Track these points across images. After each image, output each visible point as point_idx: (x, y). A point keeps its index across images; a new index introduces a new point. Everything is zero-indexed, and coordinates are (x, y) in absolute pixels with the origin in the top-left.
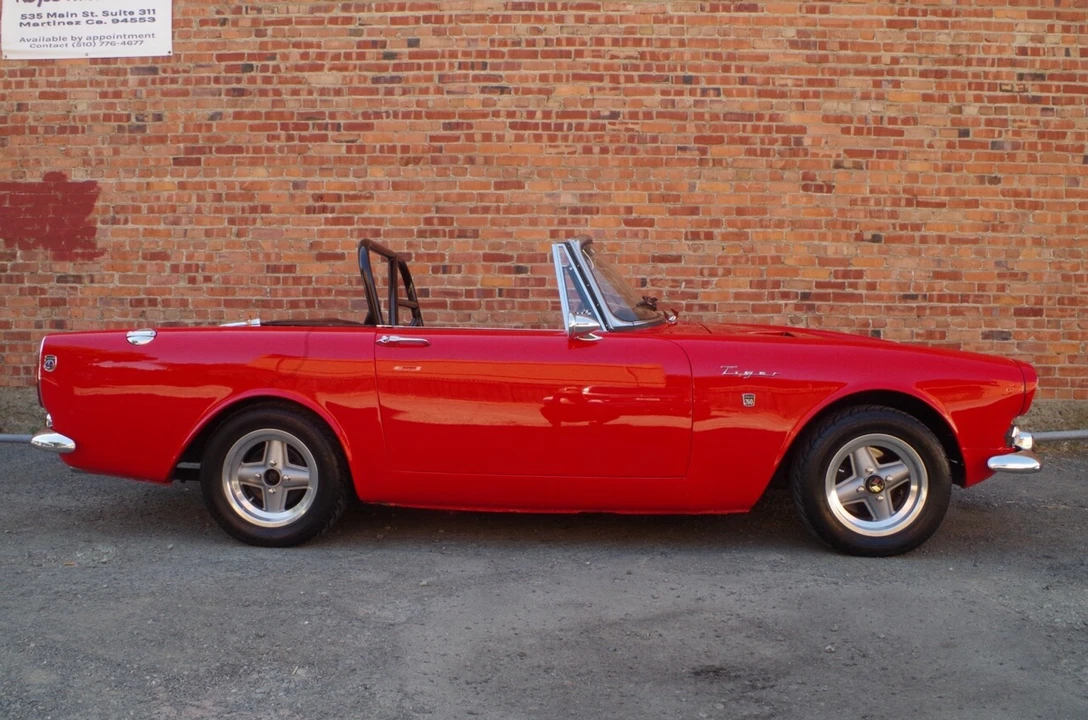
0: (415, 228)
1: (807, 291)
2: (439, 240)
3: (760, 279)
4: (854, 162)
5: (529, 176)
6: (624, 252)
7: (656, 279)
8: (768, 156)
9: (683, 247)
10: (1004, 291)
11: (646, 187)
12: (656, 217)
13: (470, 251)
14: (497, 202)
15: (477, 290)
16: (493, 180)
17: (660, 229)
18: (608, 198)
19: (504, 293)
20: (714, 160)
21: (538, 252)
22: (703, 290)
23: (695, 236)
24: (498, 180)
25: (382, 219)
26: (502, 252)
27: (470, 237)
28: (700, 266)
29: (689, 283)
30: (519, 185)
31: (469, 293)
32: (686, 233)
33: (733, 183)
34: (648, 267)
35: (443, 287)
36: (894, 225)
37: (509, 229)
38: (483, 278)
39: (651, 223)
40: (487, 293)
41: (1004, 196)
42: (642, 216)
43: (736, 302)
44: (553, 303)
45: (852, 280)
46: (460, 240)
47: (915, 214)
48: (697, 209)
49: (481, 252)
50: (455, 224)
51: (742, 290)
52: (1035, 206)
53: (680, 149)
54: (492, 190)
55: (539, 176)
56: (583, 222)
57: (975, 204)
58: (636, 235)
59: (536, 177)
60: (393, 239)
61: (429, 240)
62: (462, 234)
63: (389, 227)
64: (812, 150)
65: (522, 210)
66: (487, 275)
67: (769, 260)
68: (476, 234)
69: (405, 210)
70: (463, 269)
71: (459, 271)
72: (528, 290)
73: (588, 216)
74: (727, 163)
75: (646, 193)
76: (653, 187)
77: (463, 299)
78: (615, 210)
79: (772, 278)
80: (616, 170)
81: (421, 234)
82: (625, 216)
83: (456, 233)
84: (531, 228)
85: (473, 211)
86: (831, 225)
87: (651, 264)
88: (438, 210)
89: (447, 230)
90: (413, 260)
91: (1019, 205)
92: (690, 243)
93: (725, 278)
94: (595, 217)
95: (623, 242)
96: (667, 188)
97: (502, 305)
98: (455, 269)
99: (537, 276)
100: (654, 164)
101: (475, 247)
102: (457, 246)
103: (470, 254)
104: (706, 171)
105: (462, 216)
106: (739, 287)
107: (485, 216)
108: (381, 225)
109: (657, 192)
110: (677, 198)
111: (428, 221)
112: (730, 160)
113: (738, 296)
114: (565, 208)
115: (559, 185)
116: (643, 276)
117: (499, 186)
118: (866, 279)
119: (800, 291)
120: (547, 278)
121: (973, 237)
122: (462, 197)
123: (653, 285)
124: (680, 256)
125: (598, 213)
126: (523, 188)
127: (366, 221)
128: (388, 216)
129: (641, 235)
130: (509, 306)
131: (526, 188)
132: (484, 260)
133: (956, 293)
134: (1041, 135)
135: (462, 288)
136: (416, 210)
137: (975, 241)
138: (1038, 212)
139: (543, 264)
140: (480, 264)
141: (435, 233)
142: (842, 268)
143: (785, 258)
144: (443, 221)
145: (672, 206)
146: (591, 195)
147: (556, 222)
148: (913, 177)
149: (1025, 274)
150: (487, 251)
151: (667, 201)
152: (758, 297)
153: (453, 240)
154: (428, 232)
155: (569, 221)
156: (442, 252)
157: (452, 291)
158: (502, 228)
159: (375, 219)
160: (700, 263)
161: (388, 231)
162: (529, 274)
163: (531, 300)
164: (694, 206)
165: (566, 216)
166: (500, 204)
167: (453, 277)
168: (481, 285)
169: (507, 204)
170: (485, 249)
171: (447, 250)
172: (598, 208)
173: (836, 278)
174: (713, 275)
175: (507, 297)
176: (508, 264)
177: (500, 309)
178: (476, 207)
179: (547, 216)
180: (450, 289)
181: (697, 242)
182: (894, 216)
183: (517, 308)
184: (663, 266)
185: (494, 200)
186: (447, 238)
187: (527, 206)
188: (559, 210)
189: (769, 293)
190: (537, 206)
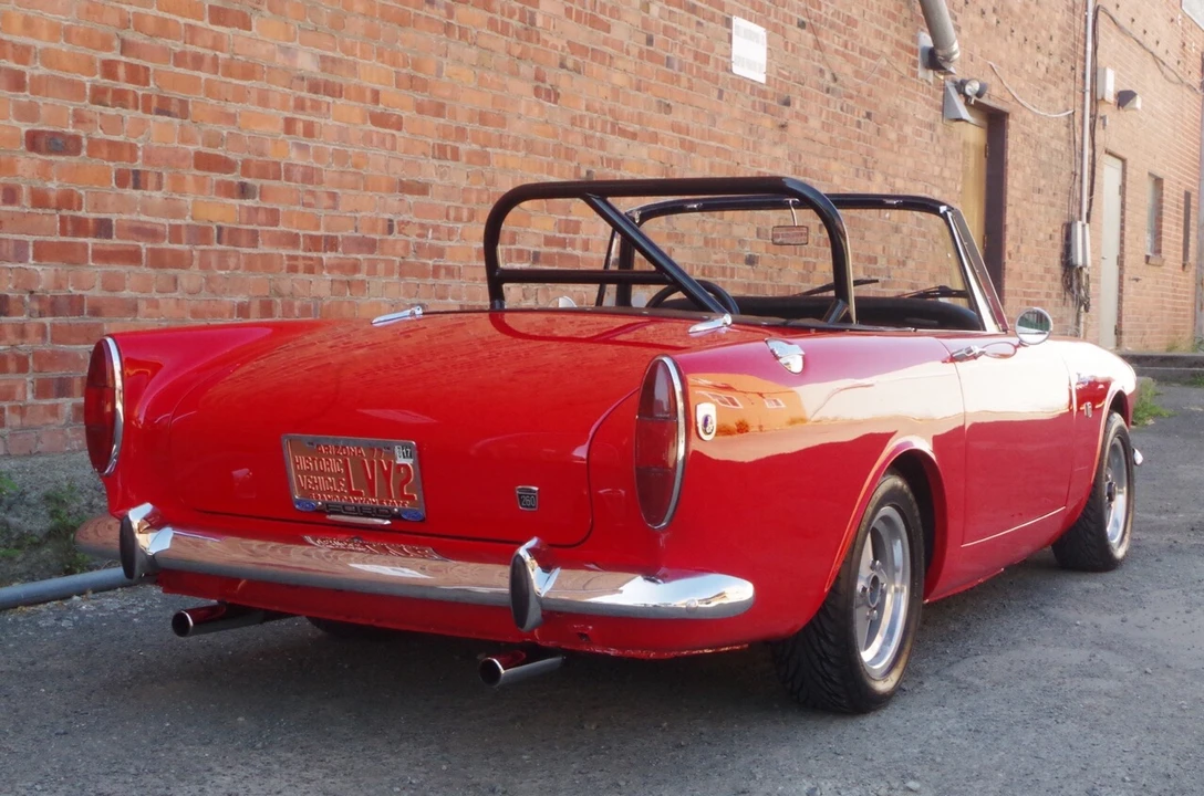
0: (87, 80)
1: (537, 249)
2: (128, 114)
4: (576, 63)
5: (257, 6)
6: (371, 171)
7: (403, 222)
8: (507, 34)
9: (429, 171)
11: (393, 59)
12: (405, 114)
13: (176, 144)
14: (214, 48)
15: (188, 225)
17: (407, 136)
18: (353, 69)
19: (225, 233)
20: (460, 28)
21: (271, 157)
22: (448, 243)
23: (441, 152)
25: (27, 49)
26: (219, 151)
27: (176, 116)
28: (447, 204)
29: (436, 229)
30: (244, 21)
31: (175, 236)
32: (433, 145)
33: (477, 71)
34: (393, 200)
35: (134, 217)
36: (602, 158)
37: (232, 107)
38: (194, 202)
39: (399, 125)
40: (201, 234)
41: (673, 131)
42: (390, 111)
44: (289, 258)
45: (571, 235)
46: (159, 118)
47: (617, 145)
48: (442, 106)
49: (192, 148)
50: (152, 85)
52: (692, 147)
54: (206, 22)
55: (269, 8)
57: (654, 138)
58: (383, 142)
59: (266, 9)
60: (50, 100)
61: (111, 111)
62: (164, 109)
63: (40, 70)
64: (544, 36)
65: (249, 72)
66: (201, 198)
68: (183, 112)
69: (68, 34)
70: (165, 181)
71: (159, 187)
72: (256, 232)
73: (329, 99)
74: (472, 37)
75: (393, 69)
76: (401, 60)
77: (166, 245)
78: (359, 94)
79: (509, 228)
80: (361, 21)
81: (98, 96)
82: (371, 107)
83: (154, 104)
84: (260, 109)
85: (180, 59)
86: (556, 151)
87: (399, 195)
88: (126, 47)
89: (140, 93)
90: (84, 153)
91: (683, 143)
92: (436, 162)
93: (469, 225)
94: (338, 102)
95: (370, 153)
96: (414, 65)
97: (222, 259)
98: (152, 180)
99: (267, 205)
100: (402, 20)
101: (183, 140)
102: (157, 132)
103: (176, 150)
104: (453, 46)
105: (163, 67)
107: (196, 73)
108: (25, 63)
109: (405, 71)
110: (424, 85)
111: (109, 69)
112: (474, 32)
114: (303, 79)
115: (295, 32)
116: (391, 216)
117: (216, 15)
118: (582, 236)
119: (532, 249)
120: (281, 209)
122: (162, 27)
123: (400, 232)
124: (428, 184)
125: (341, 95)
126: (250, 30)
128: (39, 44)
129: (388, 142)
130: (232, 262)
131: (254, 30)
132: (197, 167)
134: (697, 56)
135: (163, 221)
136: (88, 40)
138: (693, 155)
139: (276, 183)
140: (191, 174)
141: (120, 98)
142: (564, 217)
144: (137, 75)
145: (420, 98)
146: (333, 61)
147: (291, 103)
148: (616, 91)
149: (683, 235)
150: (200, 148)
151: (415, 88)
153: (149, 116)
154: (110, 95)
155: (308, 104)
156: (133, 141)
157: (148, 226)
158: (222, 103)
159: (14, 45)
160: (447, 198)
161: (40, 76)
162: (257, 199)
163: (261, 252)
164: (441, 101)
165: (304, 93)
166: (218, 53)
167: (150, 197)
168: (193, 218)
169: (227, 56)
170: (197, 144)
171: (141, 138)
172: (341, 86)
173: (560, 232)
174: (458, 219)
175: (230, 243)
176: (229, 177)
177: (220, 268)
178: (183, 54)
179: (281, 89)
180: (145, 222)
181: (444, 163)
182: (602, 145)
183: (242, 265)
184: (410, 199)
185: (210, 43)
186: (140, 111)
187: (254, 65)
188: (295, 80)
189: (506, 250)
190: (268, 67)
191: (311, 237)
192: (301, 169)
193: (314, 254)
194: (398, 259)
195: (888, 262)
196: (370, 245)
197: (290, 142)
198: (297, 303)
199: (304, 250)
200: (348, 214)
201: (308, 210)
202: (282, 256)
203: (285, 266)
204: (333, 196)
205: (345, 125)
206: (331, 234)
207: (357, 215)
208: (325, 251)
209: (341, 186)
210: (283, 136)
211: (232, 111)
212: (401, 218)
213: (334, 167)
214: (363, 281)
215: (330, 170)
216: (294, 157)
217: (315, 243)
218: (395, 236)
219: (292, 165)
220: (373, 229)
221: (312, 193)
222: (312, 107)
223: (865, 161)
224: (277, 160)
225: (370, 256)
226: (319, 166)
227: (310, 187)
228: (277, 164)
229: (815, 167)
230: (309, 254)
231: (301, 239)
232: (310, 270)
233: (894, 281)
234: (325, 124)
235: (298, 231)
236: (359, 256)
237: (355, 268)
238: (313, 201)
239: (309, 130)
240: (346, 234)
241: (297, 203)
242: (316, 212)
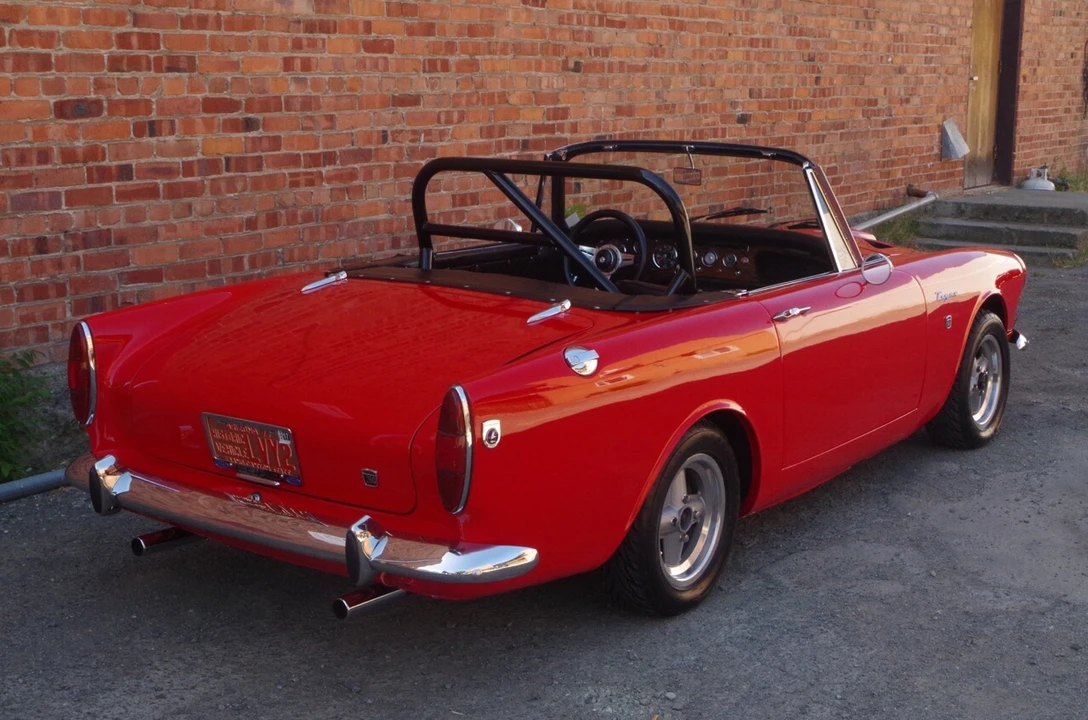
0: (105, 53)
1: (526, 138)
2: (141, 75)
3: (489, 124)
6: (365, 92)
7: (396, 131)
9: (420, 84)
10: (660, 127)
12: (395, 38)
13: (186, 95)
14: (216, 7)
15: (199, 161)
17: (399, 57)
18: (346, 7)
19: (233, 163)
21: (272, 94)
22: (440, 144)
23: (431, 66)
25: (51, 35)
26: (225, 95)
27: (185, 71)
28: (438, 110)
29: (428, 133)
31: (188, 169)
32: (424, 61)
34: (387, 114)
35: (151, 160)
36: (590, 49)
37: (235, 56)
38: (205, 141)
39: (390, 48)
40: (211, 166)
41: (663, 14)
42: (382, 37)
44: (291, 175)
45: (560, 121)
46: (170, 75)
47: (605, 35)
48: (432, 26)
49: (200, 96)
50: (162, 48)
51: (474, 141)
52: (682, 26)
57: (643, 23)
58: (375, 66)
60: (73, 75)
61: (127, 75)
62: (173, 66)
63: (64, 50)
65: (249, 23)
66: (209, 136)
67: (496, 98)
68: (191, 65)
69: (86, 17)
70: (177, 126)
71: (172, 132)
72: (260, 157)
73: (324, 36)
77: (181, 179)
78: (353, 27)
79: (498, 123)
81: (115, 64)
82: (364, 37)
83: (165, 63)
84: (260, 54)
85: (186, 22)
86: (544, 50)
87: (392, 109)
88: (137, 20)
89: (152, 56)
90: (105, 113)
91: (672, 25)
92: (427, 76)
93: (460, 125)
94: (333, 37)
95: (363, 76)
97: (231, 184)
98: (166, 127)
99: (271, 134)
101: (192, 90)
102: (169, 86)
103: (185, 100)
105: (170, 32)
106: (471, 136)
107: (201, 32)
108: (50, 46)
110: (414, 10)
111: (124, 40)
114: (299, 22)
116: (385, 128)
118: (571, 120)
119: (521, 138)
120: (282, 135)
121: (642, 64)
123: (394, 140)
124: (419, 96)
125: (335, 30)
127: (24, 37)
128: (62, 29)
129: (381, 64)
130: (239, 185)
132: (205, 110)
133: (630, 131)
135: (178, 160)
136: (103, 18)
137: (644, 68)
138: (683, 33)
139: (278, 114)
140: (199, 117)
141: (135, 63)
142: (552, 106)
143: (509, 94)
144: (148, 41)
145: (410, 22)
146: (327, 2)
147: (289, 44)
149: (674, 106)
150: (208, 94)
151: (407, 14)
153: (161, 75)
154: (125, 61)
155: (305, 42)
156: (147, 97)
157: (164, 166)
158: (226, 54)
159: (40, 33)
160: (438, 105)
161: (63, 56)
162: (261, 130)
163: (265, 173)
164: (430, 21)
165: (301, 35)
166: (220, 12)
167: (164, 141)
168: (203, 153)
169: (229, 13)
170: (205, 91)
171: (154, 93)
172: (335, 22)
173: (549, 119)
174: (449, 122)
175: (236, 171)
176: (234, 115)
177: (229, 192)
178: (189, 18)
179: (279, 33)
180: (161, 163)
181: (433, 75)
182: (590, 37)
183: (249, 187)
184: (402, 110)
185: (213, 5)
186: (152, 72)
187: (254, 17)
188: (292, 24)
189: (496, 142)
190: (267, 17)
191: (311, 155)
192: (300, 99)
193: (314, 170)
194: (392, 164)
195: (890, 101)
196: (365, 155)
197: (289, 78)
198: (300, 212)
199: (305, 167)
200: (345, 132)
201: (308, 133)
202: (284, 174)
203: (287, 183)
204: (331, 118)
205: (339, 56)
206: (330, 150)
207: (353, 131)
208: (324, 166)
209: (337, 109)
210: (282, 74)
211: (236, 59)
212: (395, 128)
213: (331, 93)
214: (361, 186)
215: (327, 96)
216: (294, 90)
217: (315, 160)
218: (390, 143)
219: (292, 97)
220: (369, 142)
221: (311, 118)
222: (309, 45)
223: (866, 13)
224: (278, 94)
225: (366, 164)
226: (316, 94)
227: (309, 113)
228: (279, 98)
229: (811, 26)
230: (309, 170)
231: (302, 159)
232: (311, 183)
233: (896, 119)
234: (322, 58)
235: (298, 152)
236: (356, 166)
237: (353, 175)
238: (312, 125)
239: (307, 65)
240: (344, 148)
241: (297, 128)
242: (315, 133)
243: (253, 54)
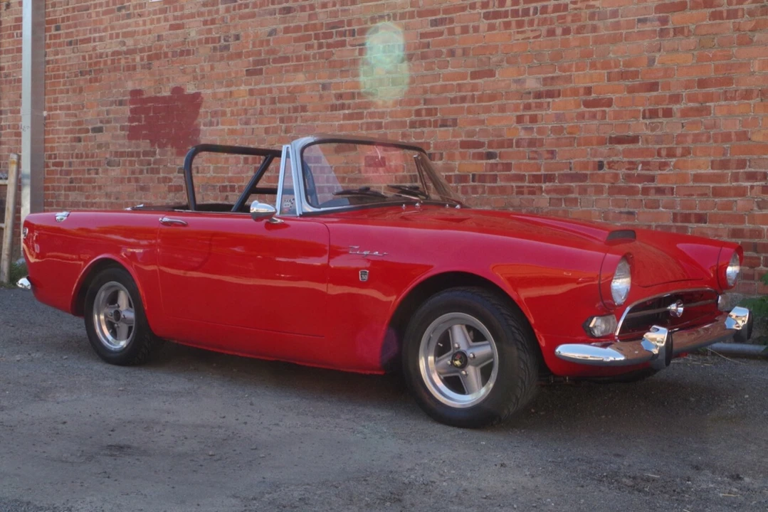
0: (408, 120)
2: (425, 130)
3: (723, 158)
5: (499, 64)
6: (583, 134)
7: (613, 162)
8: (736, 17)
9: (640, 127)
11: (606, 65)
12: (613, 96)
13: (450, 139)
14: (472, 91)
15: (455, 175)
16: (470, 70)
17: (617, 109)
18: (568, 80)
19: (477, 178)
20: (675, 29)
21: (506, 137)
22: (660, 172)
23: (653, 114)
24: (473, 69)
25: (383, 113)
26: (475, 139)
27: (450, 126)
28: (657, 147)
29: (646, 164)
30: (491, 74)
31: (449, 179)
32: (644, 111)
33: (695, 53)
34: (604, 149)
37: (483, 116)
38: (459, 164)
39: (609, 103)
40: (463, 178)
42: (602, 96)
43: (696, 185)
44: (518, 187)
46: (442, 129)
48: (656, 84)
49: (458, 140)
50: (439, 115)
51: (702, 171)
53: (639, 21)
54: (469, 80)
55: (508, 62)
56: (545, 105)
58: (594, 116)
59: (505, 64)
60: (392, 131)
61: (418, 130)
62: (444, 124)
63: (389, 119)
65: (492, 97)
66: (464, 161)
67: (733, 137)
68: (455, 123)
69: (401, 103)
70: (444, 156)
71: (441, 159)
72: (496, 175)
73: (550, 100)
74: (689, 31)
75: (605, 71)
76: (613, 64)
78: (575, 92)
79: (736, 157)
80: (577, 50)
81: (413, 125)
82: (584, 98)
83: (439, 123)
84: (500, 114)
85: (453, 101)
87: (609, 146)
89: (432, 120)
92: (648, 121)
93: (685, 158)
94: (556, 100)
95: (582, 124)
96: (627, 64)
97: (474, 189)
98: (437, 156)
99: (504, 161)
100: (615, 40)
101: (454, 136)
102: (440, 134)
103: (449, 142)
104: (667, 43)
105: (444, 106)
106: (699, 167)
107: (462, 105)
108: (383, 118)
109: (616, 70)
110: (635, 75)
111: (418, 113)
112: (692, 27)
113: (697, 178)
114: (530, 93)
115: (525, 70)
116: (601, 159)
117: (475, 75)
120: (513, 163)
122: (444, 89)
123: (610, 168)
124: (638, 136)
125: (559, 96)
126: (494, 75)
127: (372, 115)
128: (388, 110)
129: (598, 116)
130: (480, 190)
131: (497, 76)
132: (462, 147)
136: (409, 102)
139: (510, 150)
140: (458, 151)
141: (423, 124)
143: (752, 133)
144: (429, 112)
145: (630, 83)
146: (552, 78)
147: (521, 107)
150: (464, 139)
151: (627, 78)
152: (720, 178)
153: (436, 129)
154: (418, 123)
155: (533, 105)
156: (428, 141)
158: (476, 116)
159: (379, 112)
160: (657, 143)
161: (388, 123)
162: (498, 159)
163: (499, 185)
164: (653, 81)
165: (532, 100)
166: (474, 93)
167: (436, 164)
168: (458, 171)
169: (481, 93)
170: (462, 137)
171: (432, 139)
172: (559, 91)
174: (671, 156)
175: (479, 182)
176: (480, 150)
177: (473, 193)
178: (455, 98)
179: (514, 101)
181: (655, 120)
183: (487, 192)
184: (620, 147)
185: (469, 89)
186: (431, 128)
187: (497, 93)
188: (524, 95)
189: (732, 174)
190: (506, 92)
191: (534, 176)
192: (527, 141)
193: (537, 185)
194: (607, 185)
196: (583, 178)
197: (520, 127)
199: (529, 182)
200: (564, 161)
201: (533, 161)
202: (513, 186)
203: (515, 192)
204: (552, 153)
205: (561, 112)
206: (550, 173)
207: (571, 161)
208: (545, 182)
209: (558, 146)
210: (515, 125)
211: (483, 118)
212: (611, 159)
213: (552, 136)
214: (576, 199)
215: (549, 139)
216: (522, 135)
217: (537, 178)
218: (606, 169)
219: (521, 139)
220: (586, 168)
221: (536, 152)
222: (536, 107)
224: (510, 138)
225: (582, 184)
226: (540, 137)
227: (534, 149)
228: (512, 140)
230: (531, 185)
231: (527, 178)
232: (532, 192)
234: (547, 114)
235: (524, 173)
236: (572, 184)
237: (569, 190)
238: (536, 156)
239: (534, 119)
240: (562, 172)
241: (524, 158)
242: (538, 161)
243: (495, 114)
